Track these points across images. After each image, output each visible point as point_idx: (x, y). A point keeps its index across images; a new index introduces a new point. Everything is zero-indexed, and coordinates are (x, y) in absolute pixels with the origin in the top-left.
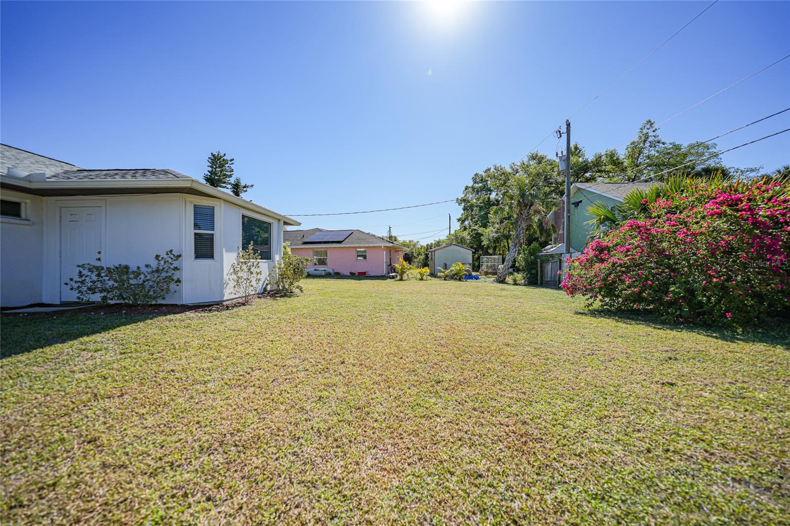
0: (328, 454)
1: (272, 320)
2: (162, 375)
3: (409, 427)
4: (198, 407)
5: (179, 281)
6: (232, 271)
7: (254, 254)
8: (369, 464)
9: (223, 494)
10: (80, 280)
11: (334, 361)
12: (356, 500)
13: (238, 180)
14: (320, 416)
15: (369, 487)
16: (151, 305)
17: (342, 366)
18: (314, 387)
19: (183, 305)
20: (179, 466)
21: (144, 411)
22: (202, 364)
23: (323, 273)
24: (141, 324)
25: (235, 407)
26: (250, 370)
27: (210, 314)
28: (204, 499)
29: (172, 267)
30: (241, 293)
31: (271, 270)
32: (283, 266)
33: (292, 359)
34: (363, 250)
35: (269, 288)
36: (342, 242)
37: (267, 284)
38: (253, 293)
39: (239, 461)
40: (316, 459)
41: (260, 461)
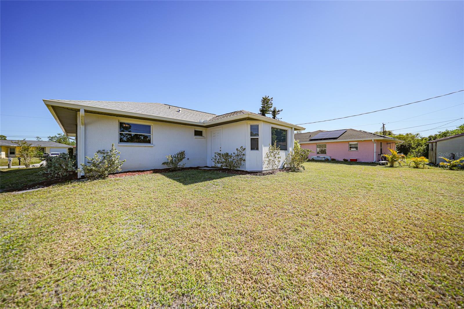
0: (291, 259)
1: (283, 183)
2: (233, 199)
3: (352, 269)
4: (242, 215)
5: (244, 160)
6: (266, 156)
7: (277, 147)
8: (313, 276)
9: (241, 253)
10: (215, 158)
11: (312, 213)
12: (297, 289)
13: (275, 108)
14: (293, 239)
15: (308, 287)
16: (235, 170)
17: (316, 217)
18: (294, 223)
19: (246, 171)
20: (230, 235)
21: (225, 211)
22: (248, 198)
23: (323, 159)
24: (231, 177)
25: (255, 220)
26: (265, 206)
27: (256, 177)
28: (235, 251)
29: (242, 154)
30: (270, 168)
31: (287, 156)
32: (293, 154)
33: (288, 206)
34: (356, 143)
35: (286, 166)
36: (337, 138)
37: (285, 164)
38: (276, 168)
39: (250, 243)
40: (283, 258)
41: (258, 247)
